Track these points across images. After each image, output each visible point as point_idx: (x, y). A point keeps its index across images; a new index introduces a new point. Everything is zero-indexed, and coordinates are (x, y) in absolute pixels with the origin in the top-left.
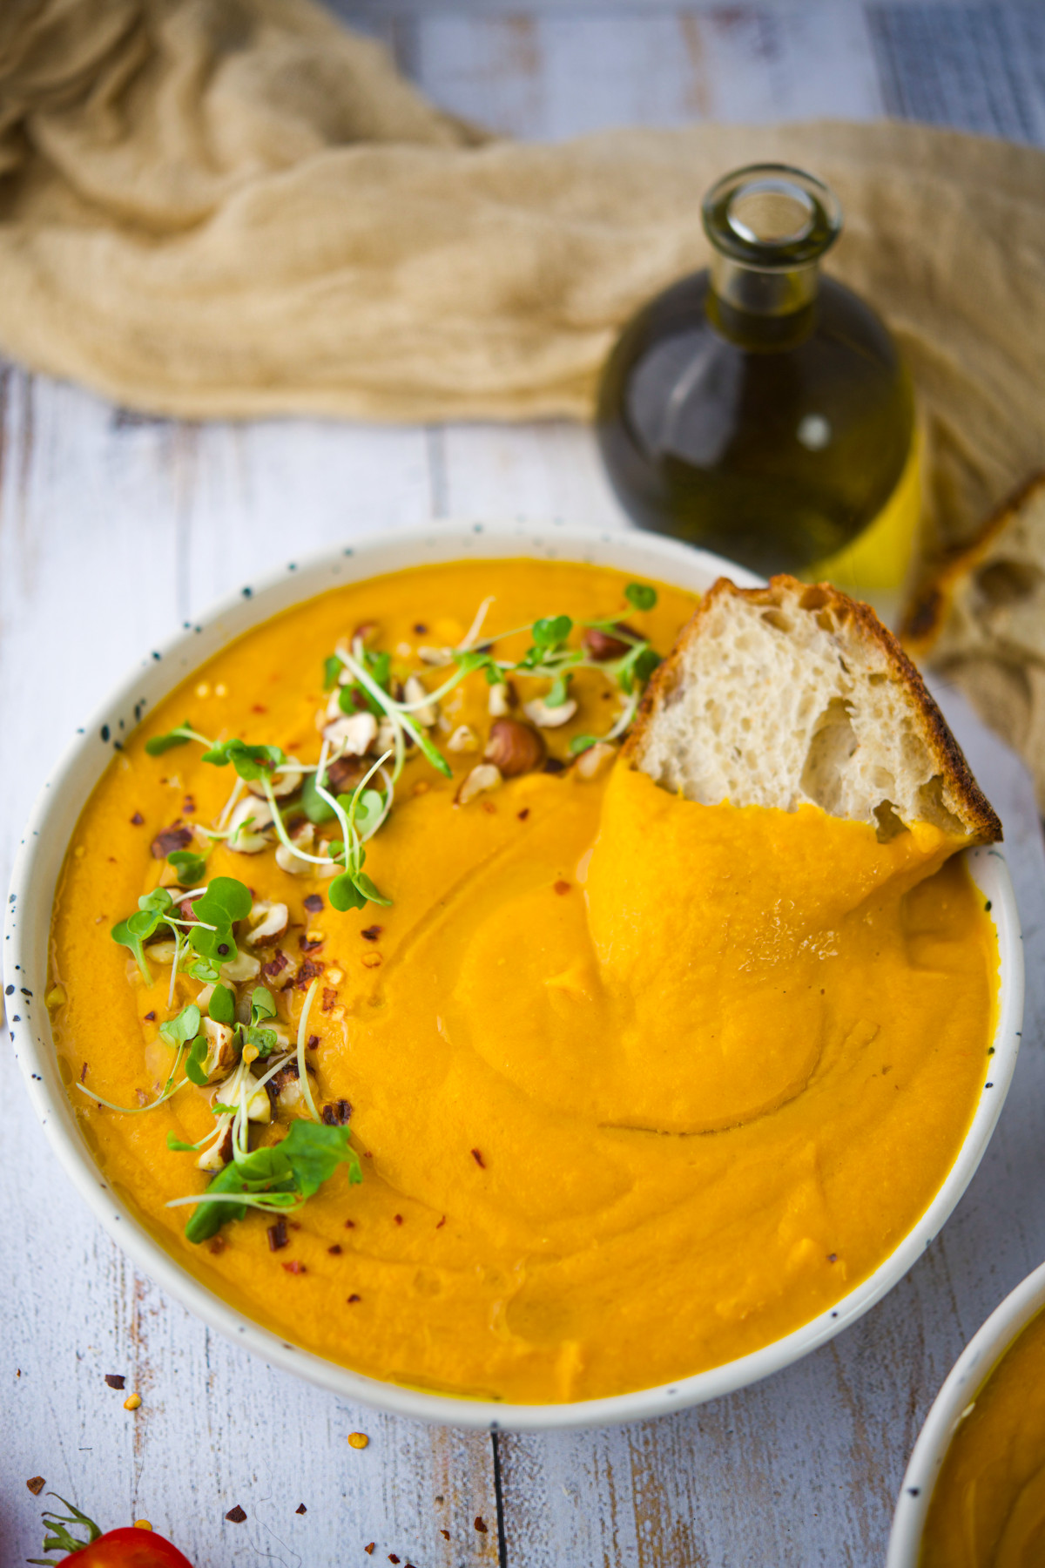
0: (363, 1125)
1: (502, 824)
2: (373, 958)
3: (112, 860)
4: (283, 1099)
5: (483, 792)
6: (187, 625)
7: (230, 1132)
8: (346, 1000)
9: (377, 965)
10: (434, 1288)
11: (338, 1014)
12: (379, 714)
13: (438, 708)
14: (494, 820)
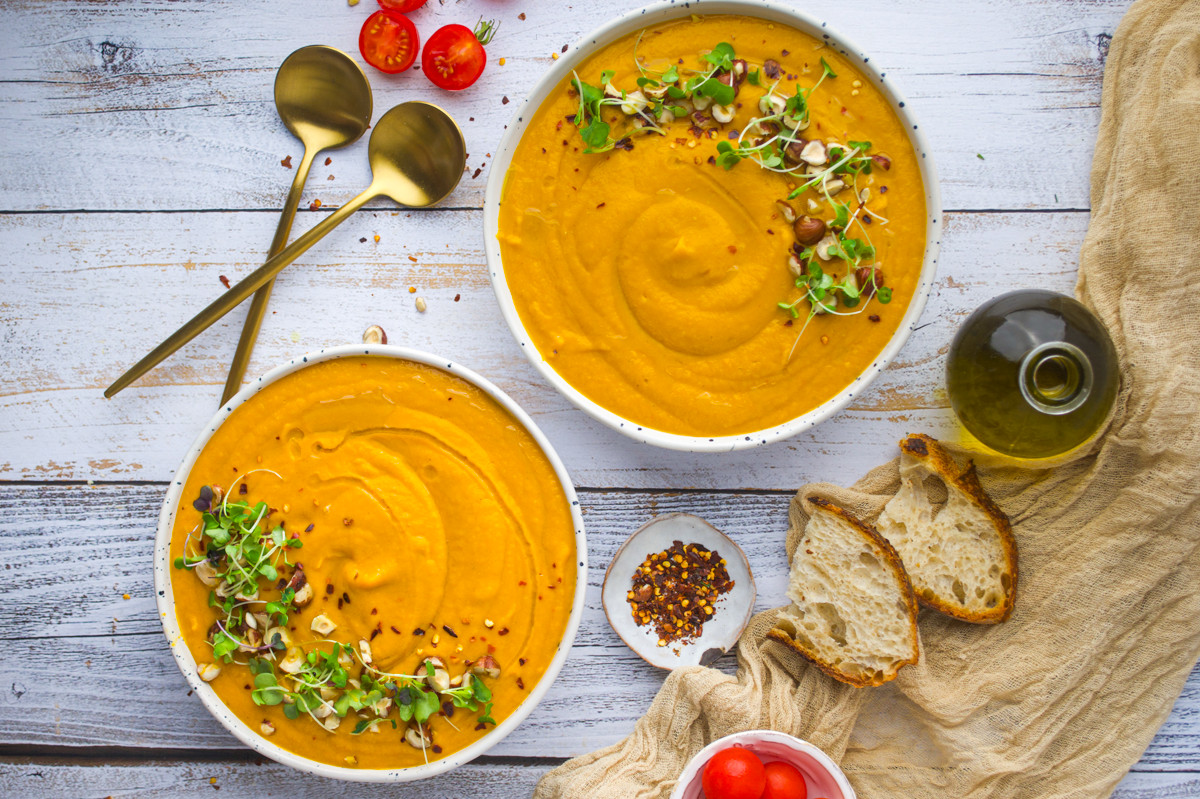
0: (623, 156)
1: (766, 221)
2: (699, 161)
3: (764, 42)
4: (635, 120)
5: (783, 214)
6: (883, 75)
7: (615, 97)
8: (680, 148)
9: (696, 163)
10: (546, 185)
11: (673, 145)
12: (827, 165)
13: (823, 195)
14: (768, 218)
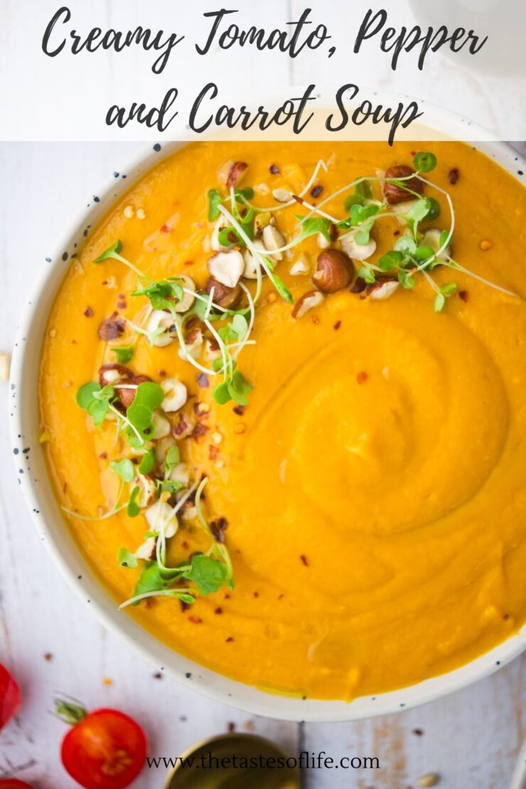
0: (234, 532)
1: (323, 332)
2: (240, 427)
3: (74, 342)
4: (185, 517)
5: (312, 309)
6: (117, 175)
7: (155, 547)
8: (222, 455)
9: (243, 432)
10: (276, 636)
11: (219, 464)
12: (243, 249)
13: (284, 253)
14: (318, 329)
